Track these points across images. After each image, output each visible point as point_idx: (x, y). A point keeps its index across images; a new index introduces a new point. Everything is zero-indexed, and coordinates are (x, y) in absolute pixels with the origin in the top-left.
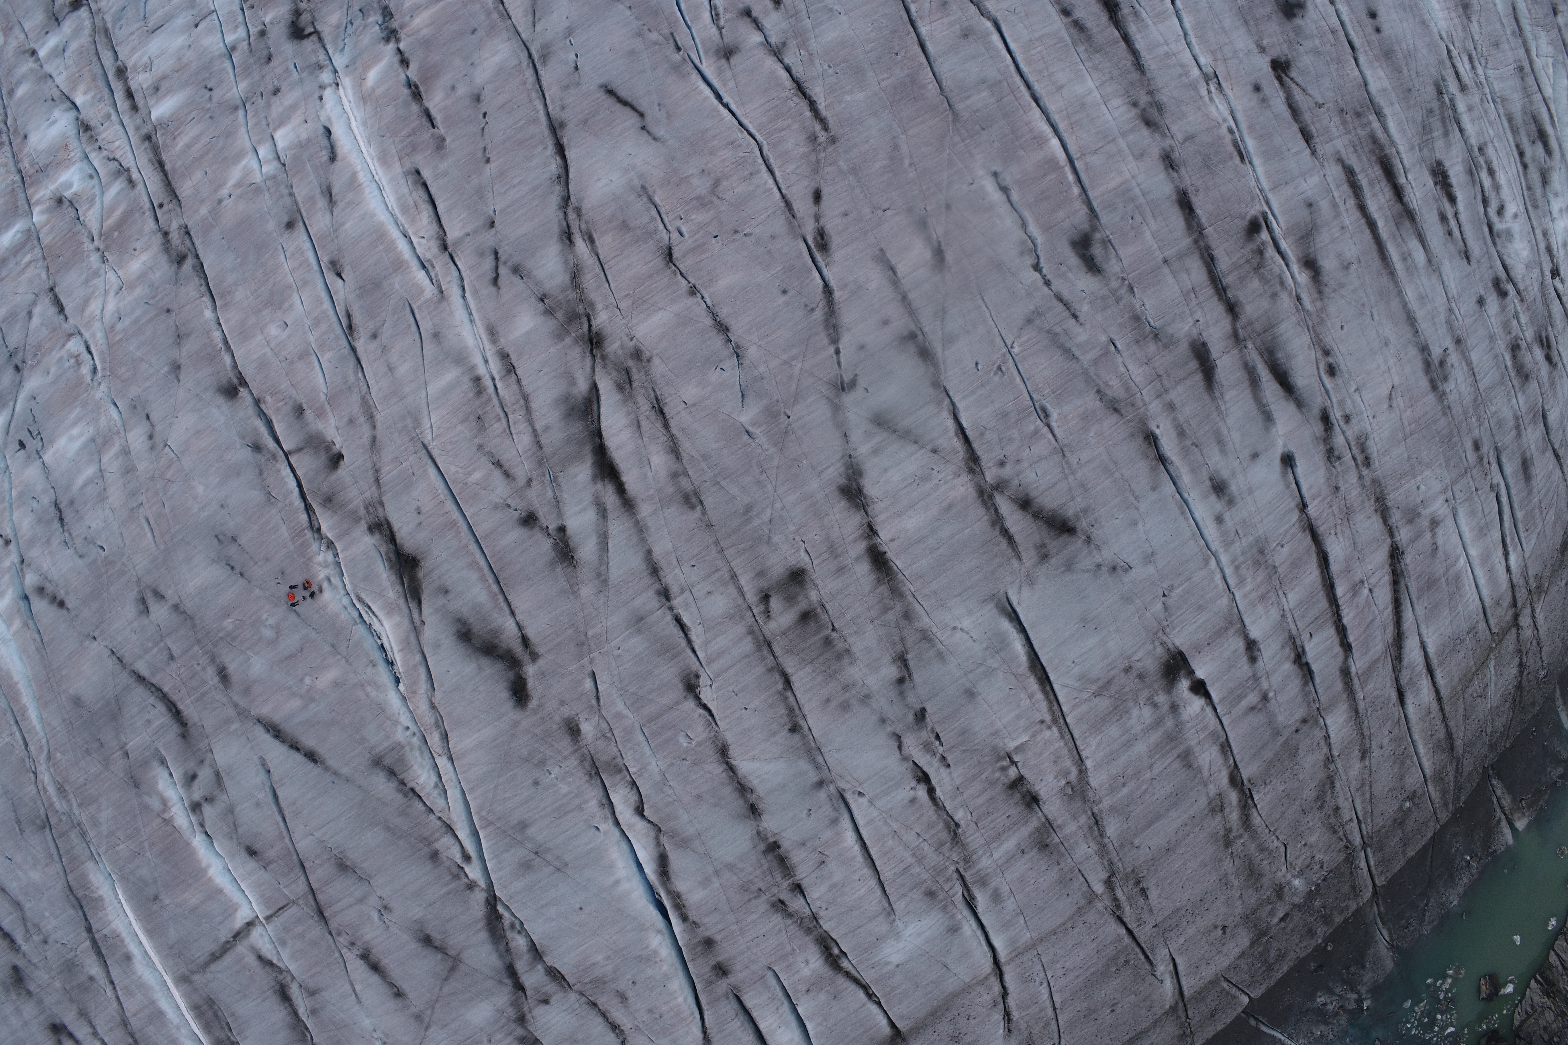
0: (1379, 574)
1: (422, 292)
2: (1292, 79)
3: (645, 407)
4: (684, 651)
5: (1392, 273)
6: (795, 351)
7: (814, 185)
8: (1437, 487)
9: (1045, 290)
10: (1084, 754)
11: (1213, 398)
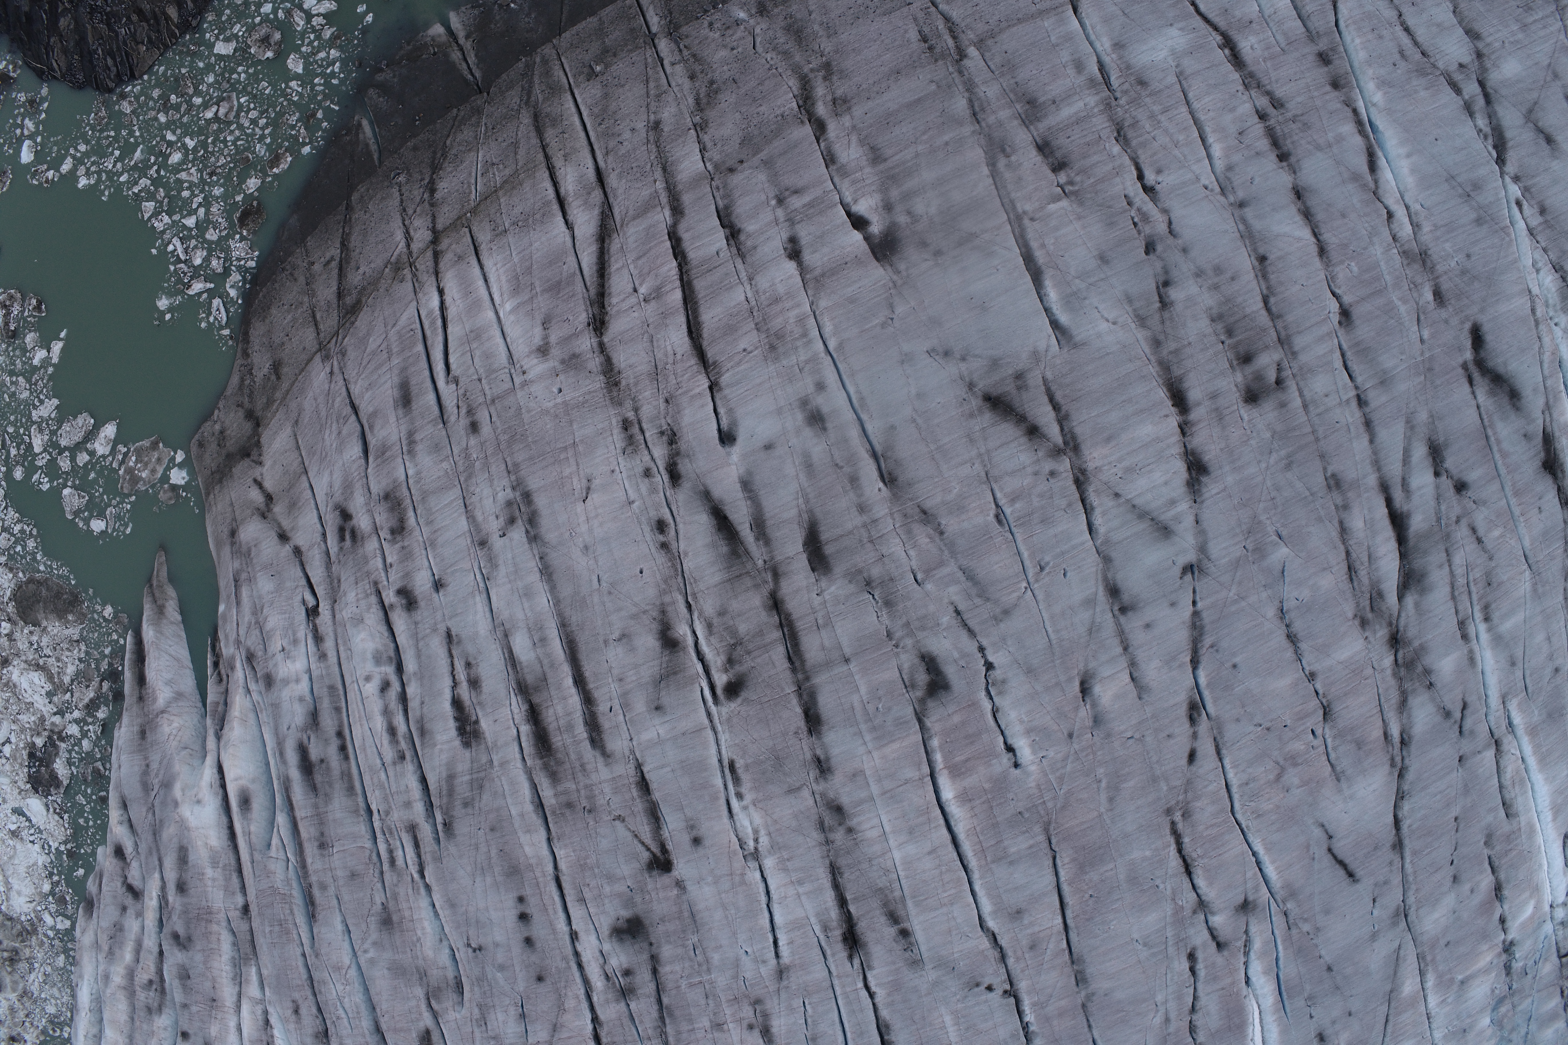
0: (625, 306)
1: (1519, 704)
2: (648, 849)
3: (1363, 573)
4: (1349, 347)
5: (563, 625)
6: (1233, 609)
7: (1194, 768)
8: (537, 389)
9: (985, 643)
10: (990, 180)
11: (810, 512)
